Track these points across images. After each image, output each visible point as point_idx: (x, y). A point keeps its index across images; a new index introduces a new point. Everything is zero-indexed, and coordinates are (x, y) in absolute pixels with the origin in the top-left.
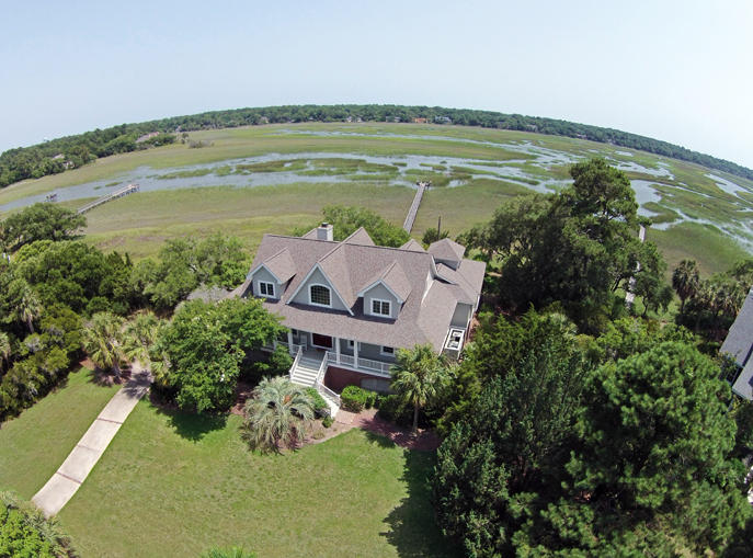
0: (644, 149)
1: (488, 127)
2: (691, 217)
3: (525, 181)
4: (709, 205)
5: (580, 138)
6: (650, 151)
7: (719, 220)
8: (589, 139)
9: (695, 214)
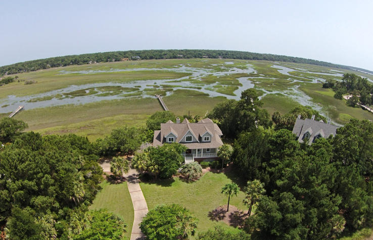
0: (238, 58)
1: (159, 59)
2: (269, 91)
3: (195, 88)
4: (276, 84)
5: (205, 58)
6: (241, 59)
7: (282, 90)
8: (209, 58)
9: (271, 90)
